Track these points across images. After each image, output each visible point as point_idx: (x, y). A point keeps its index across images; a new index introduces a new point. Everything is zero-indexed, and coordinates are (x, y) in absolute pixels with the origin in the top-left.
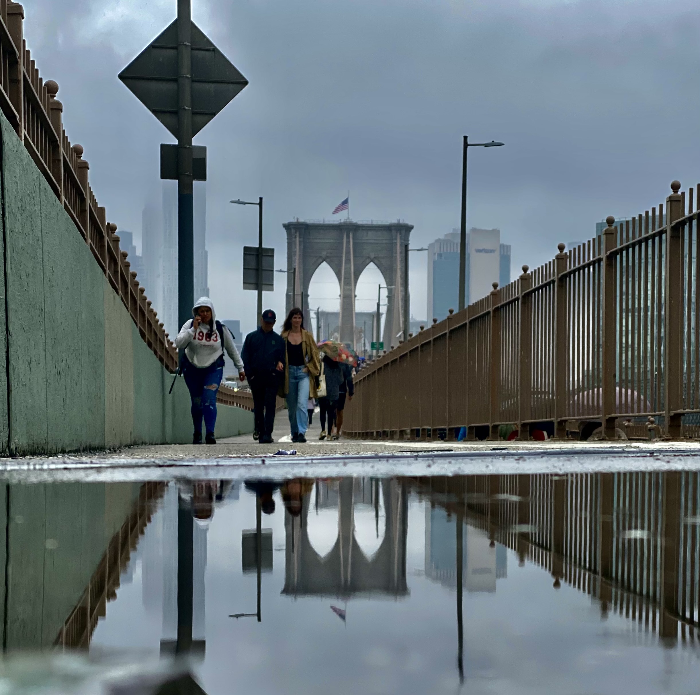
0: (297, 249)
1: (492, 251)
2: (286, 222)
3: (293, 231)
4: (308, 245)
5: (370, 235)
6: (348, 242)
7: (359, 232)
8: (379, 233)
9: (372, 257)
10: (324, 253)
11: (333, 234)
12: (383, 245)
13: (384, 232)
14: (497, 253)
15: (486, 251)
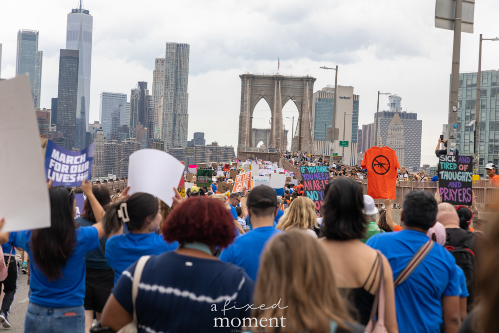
1: (349, 98)
2: (241, 74)
3: (245, 79)
4: (254, 88)
5: (291, 83)
6: (278, 87)
7: (284, 82)
8: (296, 83)
9: (291, 96)
10: (263, 93)
11: (268, 82)
12: (298, 89)
13: (299, 82)
14: (352, 99)
15: (345, 98)
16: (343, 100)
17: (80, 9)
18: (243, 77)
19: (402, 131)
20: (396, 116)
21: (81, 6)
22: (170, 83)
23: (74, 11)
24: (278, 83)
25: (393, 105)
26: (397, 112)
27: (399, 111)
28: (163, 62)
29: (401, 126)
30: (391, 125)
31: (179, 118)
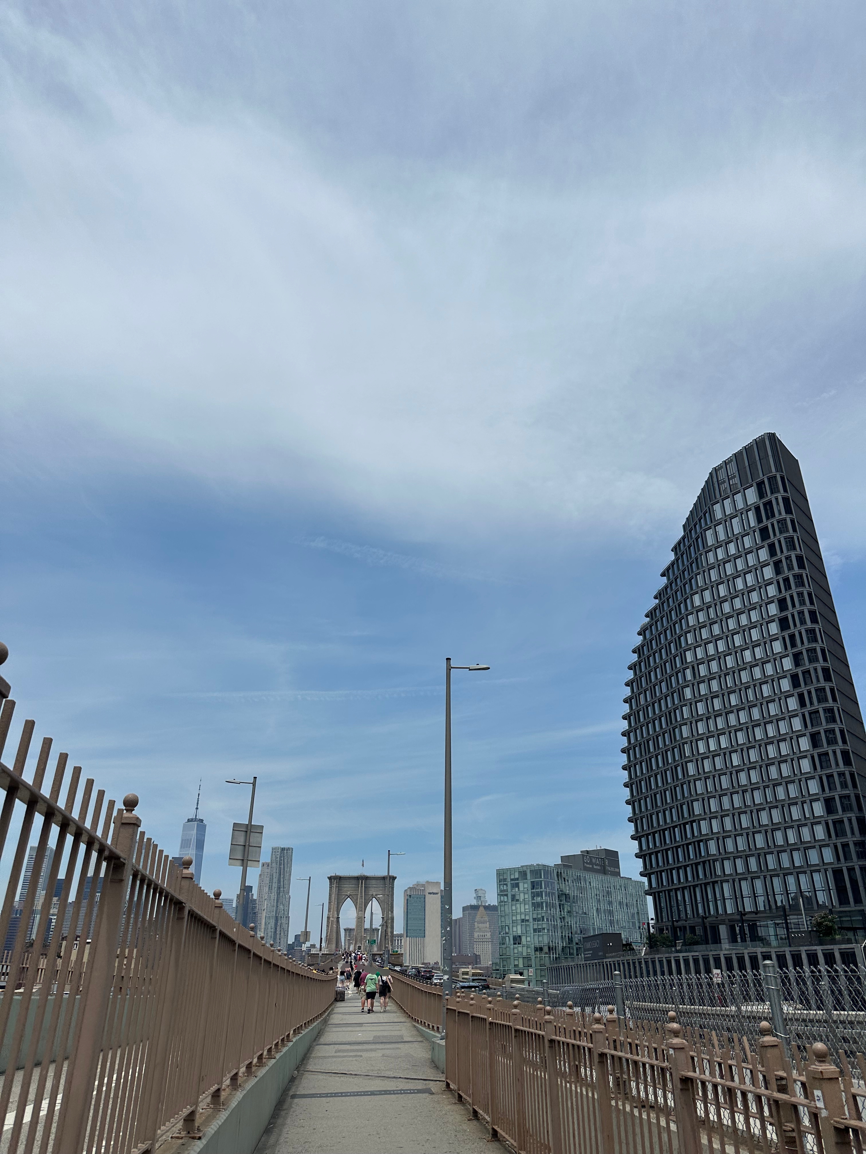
0: (334, 890)
1: (437, 893)
2: (329, 876)
3: (333, 880)
4: (340, 888)
5: (374, 882)
6: (362, 887)
7: (368, 881)
8: (379, 881)
9: (374, 894)
10: (349, 893)
11: (354, 882)
12: (381, 888)
13: (381, 881)
14: (440, 894)
15: (434, 893)
16: (432, 895)
17: (196, 818)
18: (330, 878)
19: (488, 923)
20: (481, 909)
21: (196, 816)
22: (274, 886)
23: (189, 821)
24: (362, 883)
25: (478, 898)
26: (482, 905)
27: (483, 904)
28: (268, 866)
29: (487, 919)
30: (478, 918)
31: (281, 920)
